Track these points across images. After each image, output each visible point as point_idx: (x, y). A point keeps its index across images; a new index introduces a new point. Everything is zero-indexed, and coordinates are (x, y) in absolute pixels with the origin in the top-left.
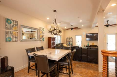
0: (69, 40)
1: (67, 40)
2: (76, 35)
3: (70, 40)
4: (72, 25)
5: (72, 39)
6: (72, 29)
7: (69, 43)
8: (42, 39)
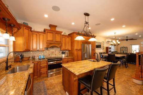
0: (123, 49)
1: (121, 49)
2: (131, 45)
3: (125, 49)
4: (127, 37)
5: (127, 48)
6: (127, 40)
7: (124, 52)
8: (103, 48)
